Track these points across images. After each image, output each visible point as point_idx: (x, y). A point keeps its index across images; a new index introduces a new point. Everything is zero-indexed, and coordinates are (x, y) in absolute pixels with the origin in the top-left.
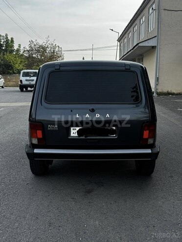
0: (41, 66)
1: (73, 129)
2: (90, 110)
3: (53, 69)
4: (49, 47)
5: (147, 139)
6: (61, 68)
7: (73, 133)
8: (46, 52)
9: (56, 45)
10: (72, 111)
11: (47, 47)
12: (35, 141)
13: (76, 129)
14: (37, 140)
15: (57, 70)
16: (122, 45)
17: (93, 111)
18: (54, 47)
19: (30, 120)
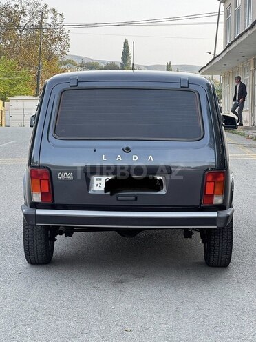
0: (47, 81)
1: (97, 179)
2: (123, 149)
3: (67, 86)
4: (27, 12)
5: (212, 196)
6: (80, 85)
7: (97, 185)
8: (18, 27)
9: (46, 6)
10: (95, 150)
11: (23, 12)
12: (37, 198)
13: (100, 179)
14: (40, 196)
15: (72, 88)
16: (231, 10)
17: (128, 150)
18: (43, 14)
19: (29, 165)
